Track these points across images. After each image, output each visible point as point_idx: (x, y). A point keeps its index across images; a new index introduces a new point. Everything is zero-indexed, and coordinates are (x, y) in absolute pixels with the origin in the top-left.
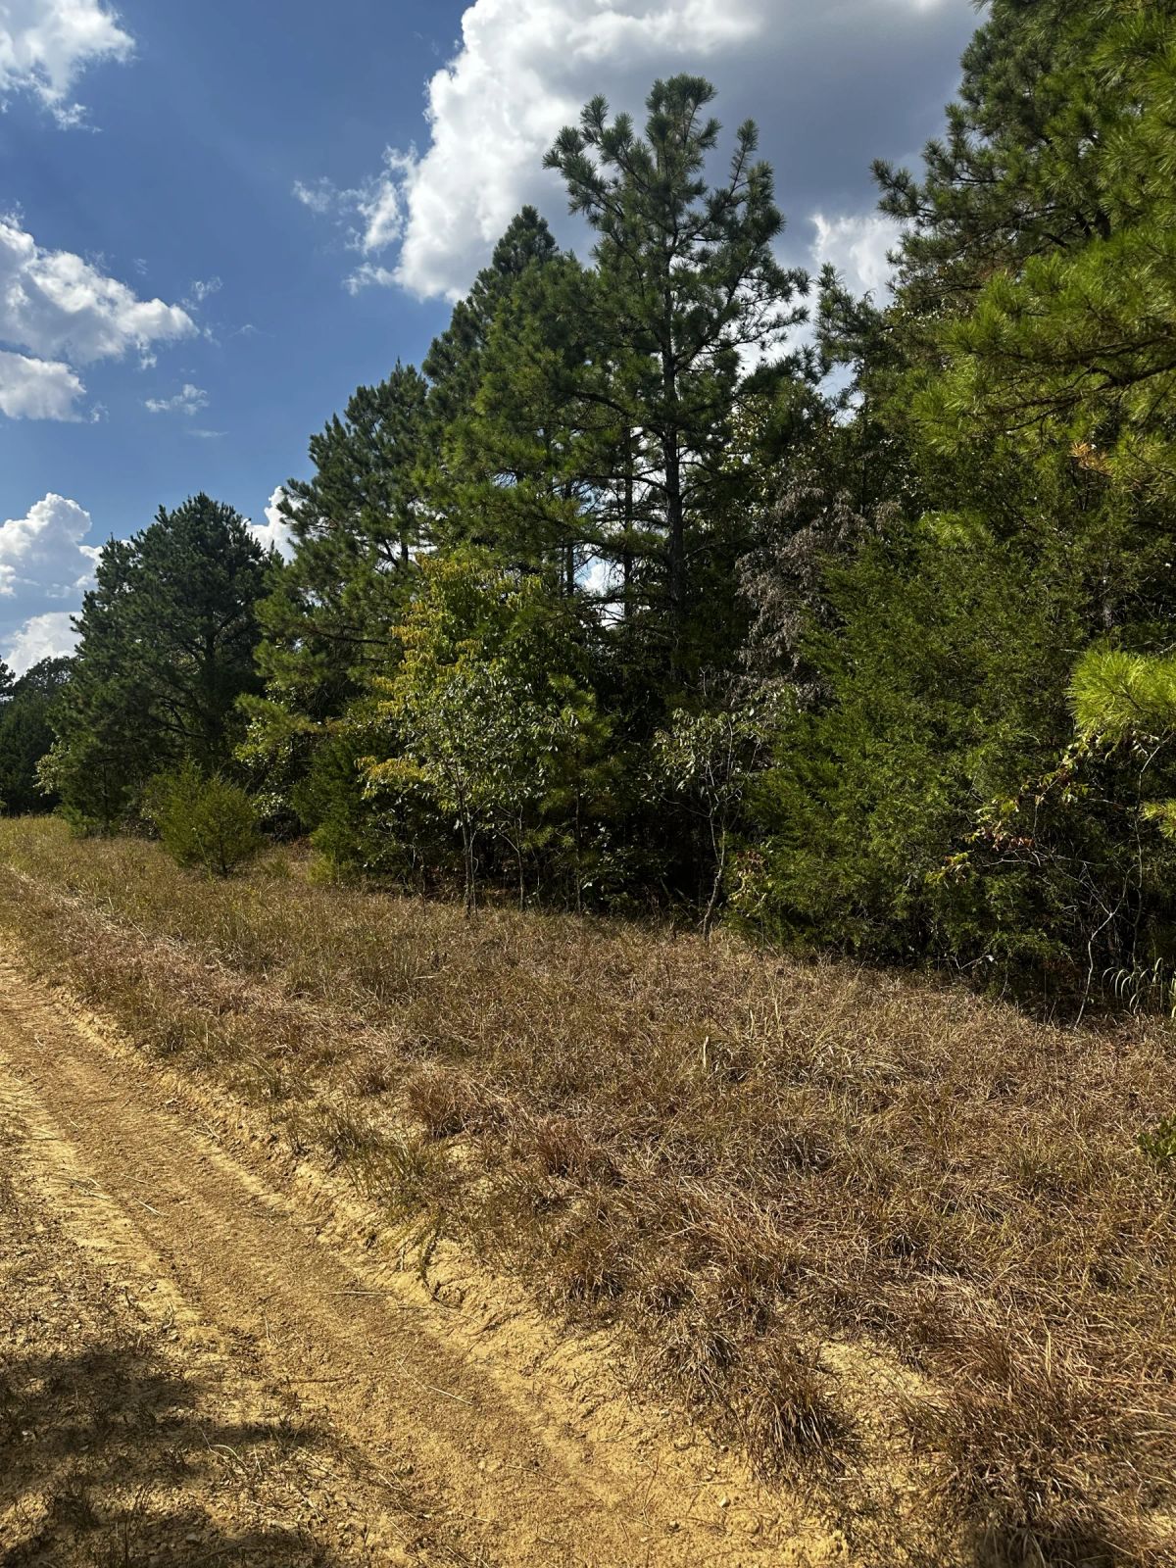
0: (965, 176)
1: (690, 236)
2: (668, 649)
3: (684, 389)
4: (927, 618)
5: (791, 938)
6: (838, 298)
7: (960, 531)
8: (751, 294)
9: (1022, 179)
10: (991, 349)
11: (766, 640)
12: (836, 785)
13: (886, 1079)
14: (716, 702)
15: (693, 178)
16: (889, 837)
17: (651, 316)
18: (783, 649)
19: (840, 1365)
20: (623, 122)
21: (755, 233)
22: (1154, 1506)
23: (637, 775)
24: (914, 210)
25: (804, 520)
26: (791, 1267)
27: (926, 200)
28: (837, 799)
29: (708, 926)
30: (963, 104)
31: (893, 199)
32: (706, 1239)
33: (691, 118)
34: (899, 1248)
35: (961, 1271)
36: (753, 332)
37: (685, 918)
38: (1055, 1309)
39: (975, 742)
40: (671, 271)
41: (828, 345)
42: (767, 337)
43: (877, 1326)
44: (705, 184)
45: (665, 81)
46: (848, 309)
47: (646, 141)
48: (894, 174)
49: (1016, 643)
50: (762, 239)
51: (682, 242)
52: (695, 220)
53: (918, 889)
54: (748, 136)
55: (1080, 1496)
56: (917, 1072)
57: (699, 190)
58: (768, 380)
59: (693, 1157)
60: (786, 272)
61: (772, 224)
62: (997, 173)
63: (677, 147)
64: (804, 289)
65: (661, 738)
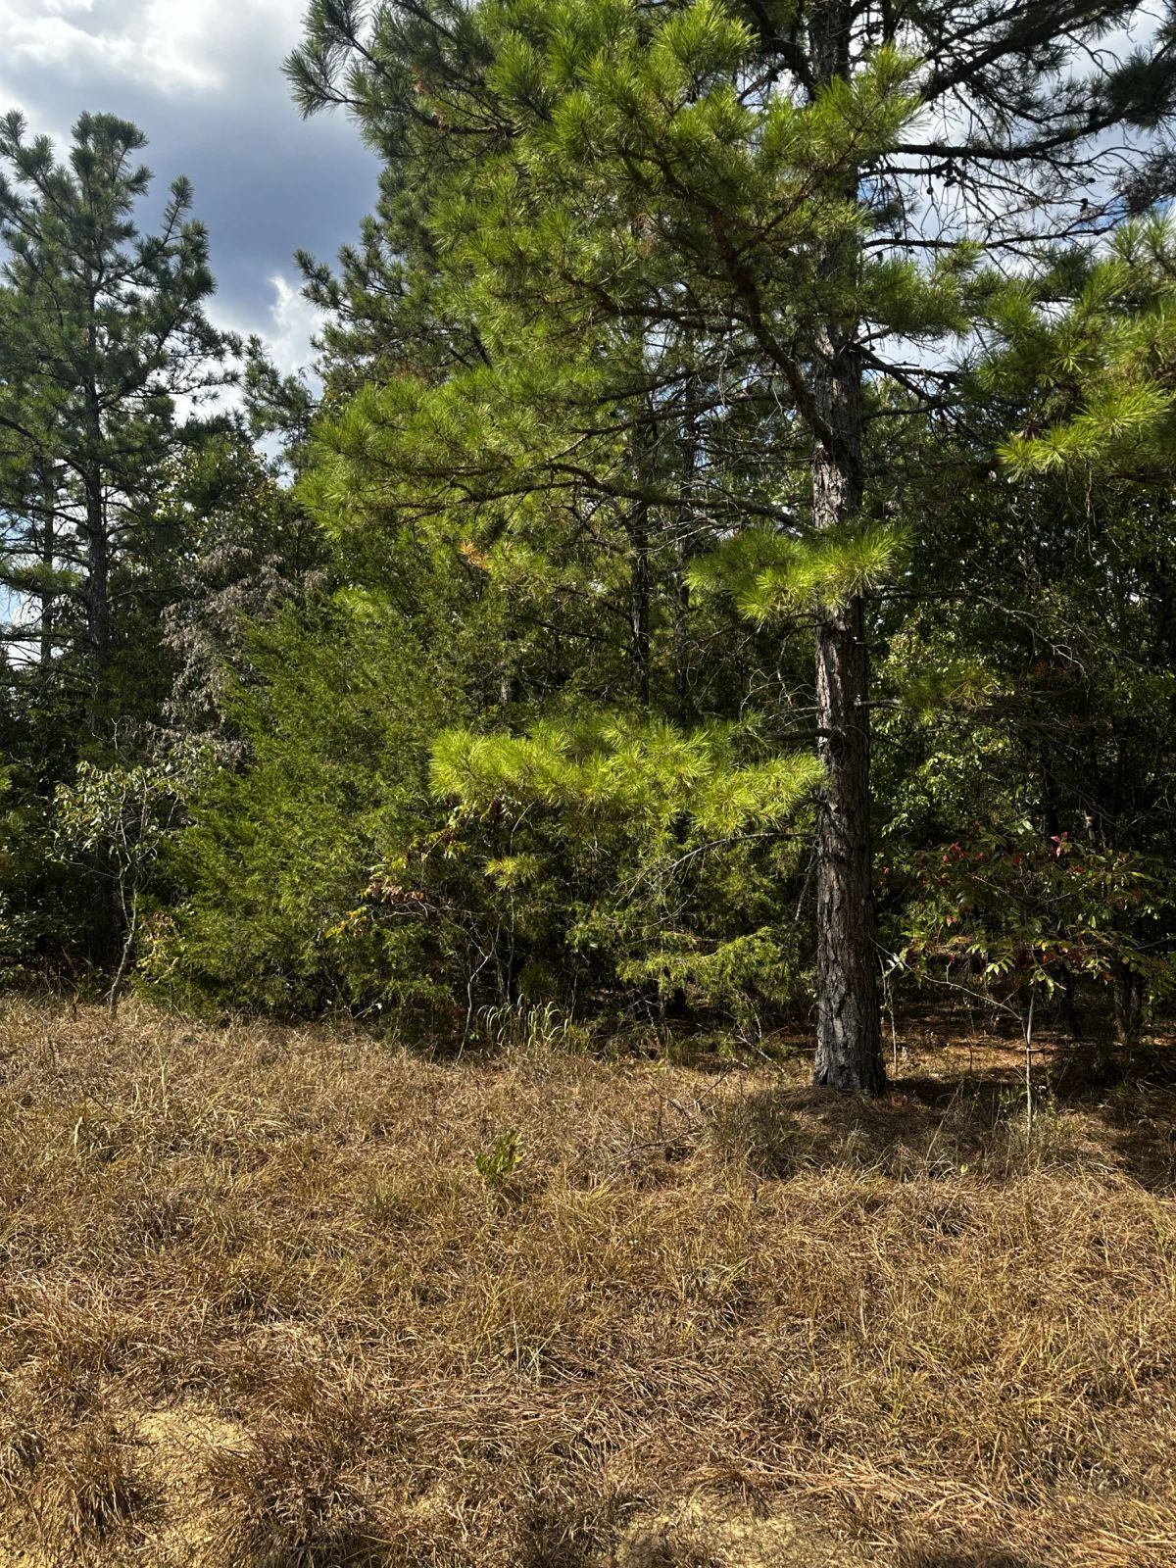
0: (377, 284)
1: (119, 276)
2: (86, 695)
3: (112, 428)
4: (339, 684)
5: (200, 1004)
6: (263, 369)
7: (371, 609)
8: (183, 348)
9: (425, 299)
10: (357, 452)
11: (193, 693)
12: (251, 843)
13: (271, 1135)
14: (137, 755)
15: (122, 219)
16: (298, 894)
17: (69, 349)
18: (211, 703)
19: (158, 1434)
20: (43, 145)
21: (185, 289)
22: (422, 1492)
23: (41, 833)
24: (336, 304)
25: (234, 578)
26: (122, 1345)
27: (345, 296)
28: (253, 858)
29: (115, 996)
30: (379, 220)
31: (316, 289)
32: (29, 1333)
33: (120, 160)
34: (241, 1303)
35: (296, 1313)
36: (183, 385)
37: (94, 988)
38: (373, 1333)
39: (377, 804)
40: (97, 307)
41: (256, 412)
42: (197, 392)
43: (200, 1386)
44: (136, 227)
45: (93, 114)
46: (275, 383)
47: (70, 169)
48: (316, 266)
49: (413, 714)
50: (193, 296)
51: (108, 280)
52: (122, 262)
53: (327, 943)
54: (182, 191)
55: (358, 1501)
56: (300, 1124)
57: (128, 232)
58: (195, 434)
59: (38, 1248)
60: (219, 333)
61: (203, 285)
62: (405, 286)
63: (105, 184)
64: (237, 353)
65: (63, 793)
